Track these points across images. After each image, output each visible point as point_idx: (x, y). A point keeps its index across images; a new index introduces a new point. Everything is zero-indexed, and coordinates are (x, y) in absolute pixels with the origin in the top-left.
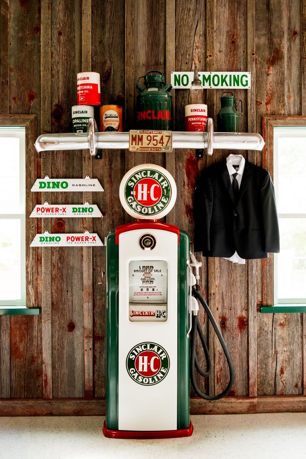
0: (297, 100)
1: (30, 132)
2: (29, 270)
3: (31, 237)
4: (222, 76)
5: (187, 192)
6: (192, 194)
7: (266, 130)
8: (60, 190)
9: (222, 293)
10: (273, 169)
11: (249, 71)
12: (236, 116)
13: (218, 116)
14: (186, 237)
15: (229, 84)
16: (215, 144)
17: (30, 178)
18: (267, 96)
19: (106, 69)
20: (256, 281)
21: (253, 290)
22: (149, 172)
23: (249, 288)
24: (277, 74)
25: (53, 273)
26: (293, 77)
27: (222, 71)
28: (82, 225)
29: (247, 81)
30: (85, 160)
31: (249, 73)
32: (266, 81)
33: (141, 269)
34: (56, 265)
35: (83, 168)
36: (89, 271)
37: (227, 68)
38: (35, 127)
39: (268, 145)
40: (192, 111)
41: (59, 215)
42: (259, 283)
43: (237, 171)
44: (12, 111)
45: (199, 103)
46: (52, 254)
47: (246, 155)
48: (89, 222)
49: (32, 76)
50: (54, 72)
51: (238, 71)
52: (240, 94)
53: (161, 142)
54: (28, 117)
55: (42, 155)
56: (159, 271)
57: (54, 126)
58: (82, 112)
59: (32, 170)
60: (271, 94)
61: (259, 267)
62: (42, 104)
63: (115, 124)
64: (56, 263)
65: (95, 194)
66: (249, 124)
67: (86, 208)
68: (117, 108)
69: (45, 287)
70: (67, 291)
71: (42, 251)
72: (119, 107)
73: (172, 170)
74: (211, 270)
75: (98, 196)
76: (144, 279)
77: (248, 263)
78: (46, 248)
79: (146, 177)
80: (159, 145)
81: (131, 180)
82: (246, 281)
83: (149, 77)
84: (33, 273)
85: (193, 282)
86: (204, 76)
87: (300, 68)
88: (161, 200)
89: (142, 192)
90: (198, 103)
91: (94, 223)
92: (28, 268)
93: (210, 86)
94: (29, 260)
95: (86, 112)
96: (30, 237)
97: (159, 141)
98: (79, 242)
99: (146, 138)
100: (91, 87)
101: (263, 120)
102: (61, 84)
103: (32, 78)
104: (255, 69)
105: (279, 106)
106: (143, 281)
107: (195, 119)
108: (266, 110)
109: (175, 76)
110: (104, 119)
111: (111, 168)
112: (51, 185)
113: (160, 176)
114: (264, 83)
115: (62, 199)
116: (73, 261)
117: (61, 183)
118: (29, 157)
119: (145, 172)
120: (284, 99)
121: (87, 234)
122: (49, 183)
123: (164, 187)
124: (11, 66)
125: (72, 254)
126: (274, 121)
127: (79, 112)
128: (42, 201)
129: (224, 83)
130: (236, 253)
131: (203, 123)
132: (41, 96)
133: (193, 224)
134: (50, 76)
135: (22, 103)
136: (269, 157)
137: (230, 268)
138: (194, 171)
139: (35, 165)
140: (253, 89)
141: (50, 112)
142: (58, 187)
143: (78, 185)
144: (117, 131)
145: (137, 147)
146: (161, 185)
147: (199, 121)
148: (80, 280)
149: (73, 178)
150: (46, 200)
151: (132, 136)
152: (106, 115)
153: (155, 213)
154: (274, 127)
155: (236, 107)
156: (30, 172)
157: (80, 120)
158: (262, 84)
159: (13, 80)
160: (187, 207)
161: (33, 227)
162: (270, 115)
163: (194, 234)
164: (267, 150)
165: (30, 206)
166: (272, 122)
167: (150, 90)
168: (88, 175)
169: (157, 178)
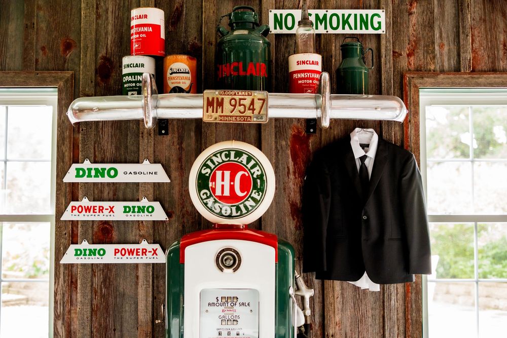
0: (453, 50)
1: (63, 96)
2: (59, 297)
3: (62, 248)
4: (343, 15)
5: (293, 184)
6: (300, 186)
7: (409, 93)
8: (107, 179)
9: (346, 334)
10: (419, 150)
11: (383, 9)
12: (365, 72)
13: (338, 71)
14: (288, 253)
15: (353, 26)
16: (333, 111)
17: (63, 162)
18: (409, 44)
19: (176, 6)
20: (396, 317)
21: (392, 330)
22: (233, 154)
23: (386, 328)
24: (423, 12)
25: (95, 302)
26: (446, 18)
27: (344, 9)
28: (138, 231)
29: (379, 23)
30: (142, 137)
31: (383, 11)
32: (407, 23)
33: (220, 302)
34: (99, 291)
35: (140, 148)
36: (146, 301)
37: (351, 4)
38: (72, 88)
39: (412, 115)
40: (298, 63)
41: (104, 217)
42: (401, 318)
43: (366, 152)
44: (39, 67)
45: (310, 52)
46: (93, 274)
47: (379, 129)
48: (148, 227)
49: (69, 17)
50: (100, 11)
51: (367, 9)
52: (370, 41)
53: (251, 107)
54: (63, 75)
55: (81, 129)
56: (247, 305)
57: (100, 87)
58: (137, 65)
59: (66, 150)
60: (414, 41)
61: (400, 296)
62: (83, 55)
63: (185, 83)
64: (99, 287)
65: (157, 186)
66: (383, 85)
67: (144, 207)
68: (187, 59)
69: (82, 323)
70: (115, 330)
71: (79, 270)
72: (191, 59)
73: (270, 152)
74: (329, 300)
75: (162, 189)
76: (224, 317)
77: (383, 289)
78: (84, 265)
79: (229, 161)
80: (248, 113)
81: (205, 165)
82: (381, 316)
83: (236, 14)
84: (64, 303)
85: (299, 321)
86: (317, 16)
87: (457, 4)
88: (251, 195)
89: (223, 183)
90: (307, 53)
91: (156, 228)
92: (56, 295)
93: (326, 30)
94: (58, 282)
95: (143, 65)
96: (60, 248)
97: (247, 106)
98: (133, 257)
99: (229, 101)
100: (151, 30)
101: (404, 79)
102: (110, 27)
103: (69, 20)
104: (391, 5)
105: (427, 58)
106: (222, 320)
107: (303, 75)
108: (408, 64)
109: (275, 15)
110: (168, 75)
111: (181, 149)
112: (93, 173)
113: (249, 159)
114: (405, 26)
115: (108, 193)
116: (124, 285)
117: (107, 169)
118: (63, 131)
119: (227, 153)
120: (434, 48)
121: (144, 244)
122: (90, 170)
123: (255, 176)
124: (40, 3)
125: (123, 274)
126: (420, 81)
127: (132, 65)
128: (80, 196)
129: (347, 26)
130: (365, 274)
131: (315, 82)
132: (82, 44)
133: (302, 229)
134: (95, 16)
135: (53, 55)
136: (413, 132)
137: (358, 296)
138: (303, 152)
139: (70, 143)
140: (389, 34)
141: (93, 67)
142: (103, 176)
143: (133, 173)
144: (188, 92)
145: (215, 115)
146: (250, 172)
147: (309, 79)
148: (133, 313)
149: (126, 162)
150: (86, 195)
151: (208, 98)
152: (171, 69)
153: (241, 215)
154: (420, 90)
155: (363, 58)
156: (63, 154)
157: (133, 77)
158: (401, 27)
159: (42, 22)
160: (293, 205)
161: (65, 234)
162: (414, 71)
163: (302, 246)
164: (410, 122)
165: (62, 204)
166: (417, 81)
167: (236, 33)
168: (147, 158)
169: (244, 162)
